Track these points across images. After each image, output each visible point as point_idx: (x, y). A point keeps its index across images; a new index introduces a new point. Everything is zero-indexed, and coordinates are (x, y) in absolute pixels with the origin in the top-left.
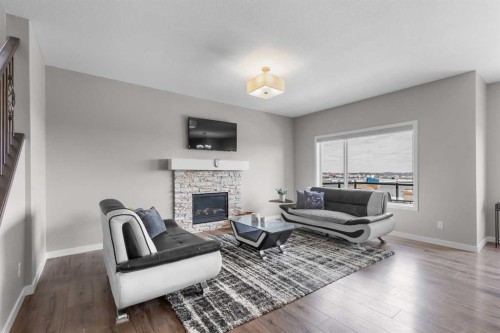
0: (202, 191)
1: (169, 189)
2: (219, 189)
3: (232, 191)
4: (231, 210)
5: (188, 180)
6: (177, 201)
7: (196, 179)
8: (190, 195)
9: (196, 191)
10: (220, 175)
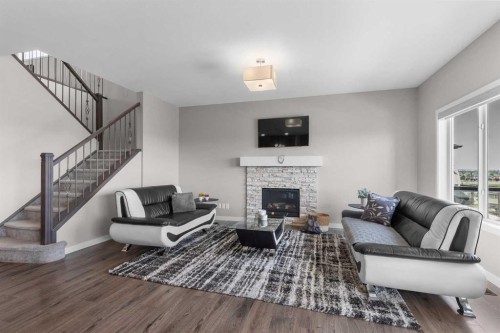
0: (272, 186)
1: (242, 182)
2: (288, 185)
3: (304, 188)
4: (302, 209)
5: (258, 175)
6: (249, 192)
7: (266, 175)
8: (260, 189)
9: (265, 185)
10: (290, 170)
